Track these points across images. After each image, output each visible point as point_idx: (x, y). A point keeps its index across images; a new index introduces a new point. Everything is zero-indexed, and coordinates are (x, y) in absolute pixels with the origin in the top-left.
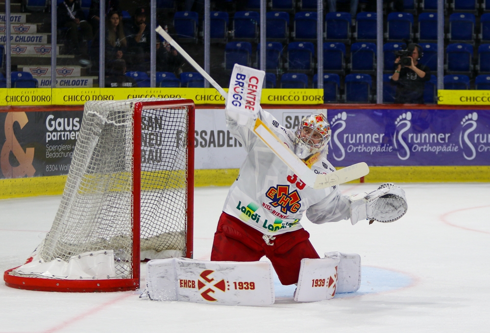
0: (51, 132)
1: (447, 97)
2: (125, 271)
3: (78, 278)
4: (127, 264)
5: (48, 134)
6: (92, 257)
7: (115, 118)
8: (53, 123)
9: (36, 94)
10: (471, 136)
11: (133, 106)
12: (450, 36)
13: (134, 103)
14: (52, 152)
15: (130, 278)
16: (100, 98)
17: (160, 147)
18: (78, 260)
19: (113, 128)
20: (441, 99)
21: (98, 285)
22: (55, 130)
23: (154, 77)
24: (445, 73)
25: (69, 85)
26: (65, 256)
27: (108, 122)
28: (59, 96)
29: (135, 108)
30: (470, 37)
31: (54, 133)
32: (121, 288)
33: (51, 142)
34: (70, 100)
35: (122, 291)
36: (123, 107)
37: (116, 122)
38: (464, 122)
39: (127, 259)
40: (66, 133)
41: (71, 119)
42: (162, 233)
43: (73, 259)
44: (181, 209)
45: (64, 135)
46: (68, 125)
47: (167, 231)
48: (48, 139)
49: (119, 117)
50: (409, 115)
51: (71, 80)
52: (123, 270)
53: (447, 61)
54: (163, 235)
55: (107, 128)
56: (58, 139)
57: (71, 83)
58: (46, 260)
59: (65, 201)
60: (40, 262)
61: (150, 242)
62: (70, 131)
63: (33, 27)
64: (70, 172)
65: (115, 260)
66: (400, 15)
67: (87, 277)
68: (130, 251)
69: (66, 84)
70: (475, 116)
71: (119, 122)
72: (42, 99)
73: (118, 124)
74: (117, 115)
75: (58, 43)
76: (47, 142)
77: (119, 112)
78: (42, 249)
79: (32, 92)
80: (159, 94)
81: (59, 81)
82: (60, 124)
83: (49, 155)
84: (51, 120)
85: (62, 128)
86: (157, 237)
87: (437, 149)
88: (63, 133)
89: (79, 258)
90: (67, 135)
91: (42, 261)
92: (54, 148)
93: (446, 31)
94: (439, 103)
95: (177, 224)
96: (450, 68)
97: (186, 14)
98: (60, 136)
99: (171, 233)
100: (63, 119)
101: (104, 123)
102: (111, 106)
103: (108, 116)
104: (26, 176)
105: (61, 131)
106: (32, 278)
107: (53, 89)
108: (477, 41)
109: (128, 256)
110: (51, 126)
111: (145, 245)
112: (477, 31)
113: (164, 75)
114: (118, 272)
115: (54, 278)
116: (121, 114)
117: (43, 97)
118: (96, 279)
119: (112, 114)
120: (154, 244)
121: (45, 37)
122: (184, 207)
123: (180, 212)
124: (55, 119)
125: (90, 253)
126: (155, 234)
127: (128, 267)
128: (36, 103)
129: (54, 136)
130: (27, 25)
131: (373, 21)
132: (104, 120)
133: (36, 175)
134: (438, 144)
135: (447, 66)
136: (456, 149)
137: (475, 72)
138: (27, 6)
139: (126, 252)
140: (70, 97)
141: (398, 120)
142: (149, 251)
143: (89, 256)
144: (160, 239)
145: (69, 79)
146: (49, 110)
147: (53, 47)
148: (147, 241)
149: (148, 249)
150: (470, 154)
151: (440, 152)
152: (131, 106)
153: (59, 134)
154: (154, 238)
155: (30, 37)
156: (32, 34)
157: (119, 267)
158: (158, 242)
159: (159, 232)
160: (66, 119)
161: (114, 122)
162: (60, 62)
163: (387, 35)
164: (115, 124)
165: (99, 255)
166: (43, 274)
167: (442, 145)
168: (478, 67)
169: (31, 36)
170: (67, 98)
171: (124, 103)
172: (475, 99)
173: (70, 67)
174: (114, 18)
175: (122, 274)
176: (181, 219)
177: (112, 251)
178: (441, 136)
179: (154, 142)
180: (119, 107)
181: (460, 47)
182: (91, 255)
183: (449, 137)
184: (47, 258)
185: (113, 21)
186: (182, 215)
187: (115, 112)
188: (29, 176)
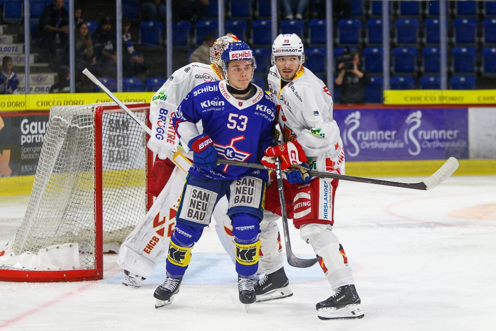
0: (26, 135)
1: (393, 97)
2: (90, 263)
3: (46, 270)
4: (91, 256)
5: (22, 137)
6: (58, 249)
7: (78, 121)
8: (27, 126)
9: (11, 101)
10: (415, 133)
11: (95, 110)
12: (395, 40)
13: (95, 107)
14: (27, 153)
15: (94, 268)
16: (71, 103)
17: (128, 147)
18: (46, 253)
19: (77, 131)
20: (387, 99)
21: (65, 275)
22: (30, 133)
23: (120, 83)
24: (391, 75)
25: (43, 91)
26: (35, 249)
27: (72, 126)
28: (33, 101)
29: (96, 112)
30: (414, 42)
31: (28, 136)
32: (86, 278)
33: (26, 145)
34: (43, 105)
35: (87, 281)
36: (86, 111)
37: (79, 126)
38: (409, 120)
39: (91, 252)
40: (40, 136)
41: (44, 123)
42: (125, 227)
43: (42, 252)
44: (142, 204)
45: (38, 138)
46: (42, 128)
47: (129, 225)
48: (23, 142)
49: (82, 120)
50: (357, 115)
51: (46, 87)
52: (87, 261)
53: (394, 63)
54: (126, 228)
55: (71, 131)
56: (33, 141)
57: (45, 89)
58: (17, 253)
59: (34, 199)
60: (11, 255)
61: (114, 236)
62: (43, 134)
63: (10, 38)
64: (37, 172)
65: (80, 252)
66: (350, 22)
67: (54, 268)
68: (94, 244)
69: (40, 90)
70: (419, 114)
71: (82, 125)
72: (17, 104)
73: (81, 127)
74: (80, 119)
75: (31, 52)
76: (22, 144)
77: (82, 116)
78: (13, 243)
79: (8, 99)
80: (125, 98)
81: (34, 87)
82: (34, 128)
83: (24, 157)
84: (25, 124)
85: (36, 131)
86: (121, 230)
87: (384, 146)
88: (36, 136)
89: (47, 251)
90: (41, 138)
91: (13, 254)
92: (28, 150)
93: (392, 35)
94: (386, 103)
95: (138, 218)
96: (397, 70)
97: (151, 24)
98: (34, 139)
99: (133, 227)
100: (36, 123)
101: (68, 127)
102: (74, 110)
103: (72, 120)
104: (3, 176)
105: (35, 134)
106: (4, 270)
107: (27, 95)
108: (421, 44)
109: (92, 249)
110: (25, 129)
111: (109, 238)
112: (421, 36)
113: (131, 81)
114: (83, 263)
115: (24, 269)
116: (83, 118)
117: (18, 103)
118: (62, 270)
119: (76, 118)
120: (117, 237)
121: (20, 46)
122: (145, 203)
123: (141, 207)
124: (29, 123)
125: (57, 246)
126: (118, 228)
127: (92, 259)
128: (12, 109)
129: (29, 139)
130: (4, 36)
131: (324, 28)
132: (68, 123)
133: (12, 175)
134: (385, 141)
135: (393, 69)
136: (401, 145)
137: (420, 73)
138: (4, 19)
139: (90, 245)
140: (43, 102)
141: (348, 119)
142: (113, 243)
143: (55, 249)
144: (122, 232)
145: (43, 86)
146: (24, 115)
147: (26, 57)
148: (111, 235)
149: (112, 241)
150: (415, 149)
151: (387, 149)
152: (93, 111)
153: (33, 137)
154: (117, 232)
155: (7, 48)
156: (9, 44)
157: (83, 259)
158: (121, 235)
159: (122, 226)
160: (40, 123)
161: (77, 125)
162: (34, 70)
163: (338, 40)
164: (79, 127)
165: (65, 248)
166: (13, 266)
167: (388, 141)
168: (422, 69)
169: (8, 46)
170: (40, 104)
171: (86, 107)
172: (419, 98)
173: (44, 75)
174: (83, 28)
175: (87, 265)
176: (142, 213)
177: (77, 244)
178: (388, 133)
179: (122, 143)
180: (82, 112)
181: (405, 50)
182: (58, 248)
183: (396, 135)
184: (18, 251)
185: (82, 31)
186: (143, 210)
187: (78, 116)
188: (7, 176)
